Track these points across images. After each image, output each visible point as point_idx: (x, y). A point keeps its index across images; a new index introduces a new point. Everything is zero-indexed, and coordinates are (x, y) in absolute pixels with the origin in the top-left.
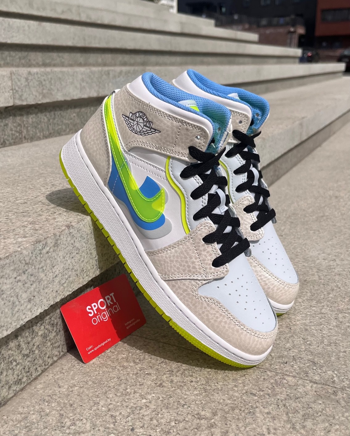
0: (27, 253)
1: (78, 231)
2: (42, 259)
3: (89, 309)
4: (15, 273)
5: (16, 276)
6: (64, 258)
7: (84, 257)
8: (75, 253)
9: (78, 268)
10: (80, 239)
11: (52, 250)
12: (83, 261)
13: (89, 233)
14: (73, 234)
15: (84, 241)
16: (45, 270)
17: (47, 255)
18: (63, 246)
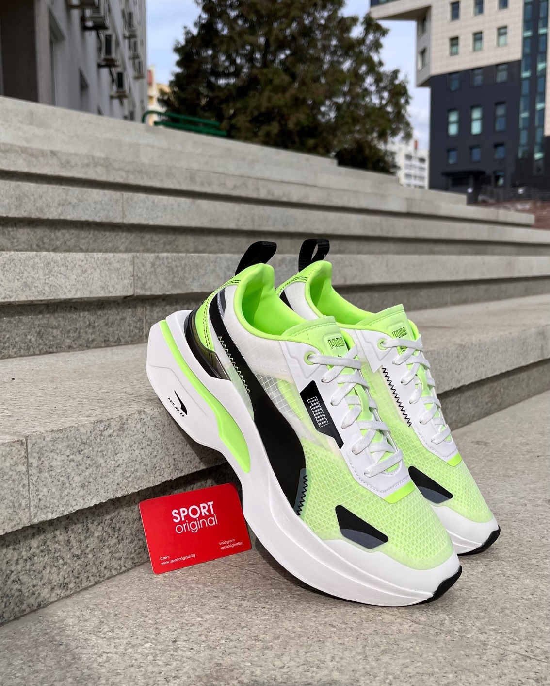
0: (85, 431)
1: (151, 419)
2: (102, 442)
3: (175, 513)
4: (68, 451)
5: (69, 454)
6: (131, 447)
7: (158, 451)
8: (146, 444)
9: (149, 463)
10: (153, 429)
11: (115, 434)
12: (156, 456)
13: (166, 424)
14: (145, 420)
15: (159, 432)
16: (106, 455)
17: (109, 439)
18: (130, 432)
